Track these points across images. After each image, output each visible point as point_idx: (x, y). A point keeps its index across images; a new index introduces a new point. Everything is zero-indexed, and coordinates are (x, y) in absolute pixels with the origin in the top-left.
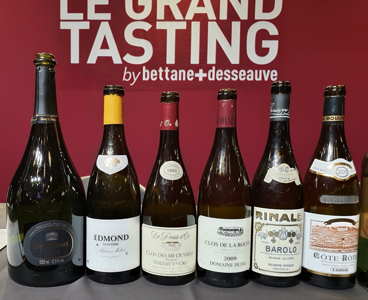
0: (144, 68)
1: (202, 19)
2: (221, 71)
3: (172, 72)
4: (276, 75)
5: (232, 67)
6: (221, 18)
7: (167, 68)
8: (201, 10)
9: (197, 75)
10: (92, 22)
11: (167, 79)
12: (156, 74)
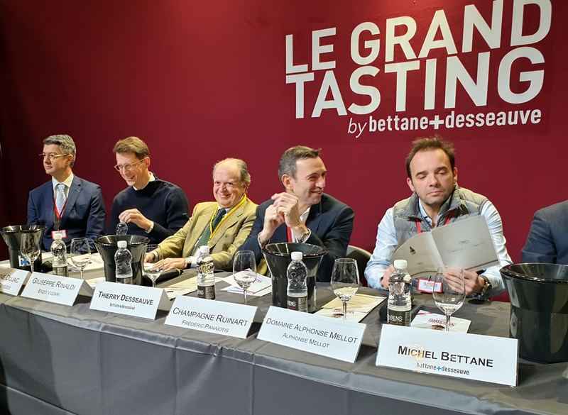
0: (371, 117)
2: (462, 116)
3: (403, 120)
4: (539, 115)
5: (476, 110)
6: (464, 50)
7: (396, 117)
8: (439, 44)
9: (431, 123)
10: (316, 72)
11: (397, 128)
12: (384, 124)
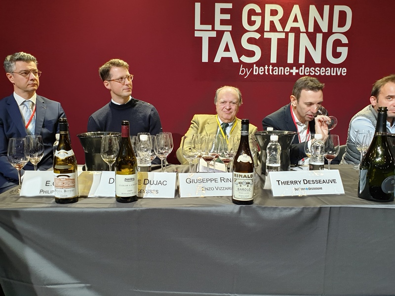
1: (296, 31)
2: (308, 68)
3: (274, 68)
4: (346, 71)
5: (316, 65)
6: (309, 31)
7: (271, 66)
8: (295, 25)
9: (291, 71)
10: (218, 32)
11: (271, 73)
12: (263, 70)
